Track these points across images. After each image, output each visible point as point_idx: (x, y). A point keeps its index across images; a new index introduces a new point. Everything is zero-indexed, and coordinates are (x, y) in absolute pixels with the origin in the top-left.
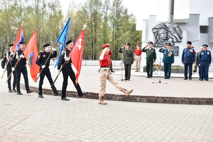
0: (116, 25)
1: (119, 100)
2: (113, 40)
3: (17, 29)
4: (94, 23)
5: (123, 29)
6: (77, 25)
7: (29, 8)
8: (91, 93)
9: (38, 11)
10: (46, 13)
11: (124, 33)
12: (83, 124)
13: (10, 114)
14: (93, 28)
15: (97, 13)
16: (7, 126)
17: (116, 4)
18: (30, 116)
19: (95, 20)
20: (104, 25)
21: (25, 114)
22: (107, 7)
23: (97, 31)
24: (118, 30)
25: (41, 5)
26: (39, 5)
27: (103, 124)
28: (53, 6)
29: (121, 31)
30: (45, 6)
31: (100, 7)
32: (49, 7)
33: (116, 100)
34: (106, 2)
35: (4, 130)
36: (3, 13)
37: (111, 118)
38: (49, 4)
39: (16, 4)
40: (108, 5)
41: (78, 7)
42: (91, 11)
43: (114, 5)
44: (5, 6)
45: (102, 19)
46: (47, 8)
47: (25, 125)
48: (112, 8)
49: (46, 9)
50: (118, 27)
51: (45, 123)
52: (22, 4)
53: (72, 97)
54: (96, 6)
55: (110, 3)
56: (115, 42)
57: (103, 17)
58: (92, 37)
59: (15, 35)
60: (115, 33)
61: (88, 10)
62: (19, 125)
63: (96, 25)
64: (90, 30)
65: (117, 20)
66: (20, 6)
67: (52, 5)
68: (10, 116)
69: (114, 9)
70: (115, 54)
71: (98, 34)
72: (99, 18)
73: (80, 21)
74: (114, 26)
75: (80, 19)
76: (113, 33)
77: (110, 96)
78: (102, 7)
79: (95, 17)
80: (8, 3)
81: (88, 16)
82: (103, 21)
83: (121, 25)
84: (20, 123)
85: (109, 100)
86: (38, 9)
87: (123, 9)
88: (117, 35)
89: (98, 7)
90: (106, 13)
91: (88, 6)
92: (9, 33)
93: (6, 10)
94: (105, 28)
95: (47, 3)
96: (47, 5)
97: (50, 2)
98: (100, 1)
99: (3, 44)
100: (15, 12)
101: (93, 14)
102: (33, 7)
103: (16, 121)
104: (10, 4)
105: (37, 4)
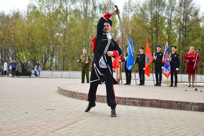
0: (183, 31)
1: (195, 110)
2: (179, 50)
3: (62, 36)
4: (155, 29)
5: (193, 35)
6: (134, 31)
7: (76, 11)
8: (157, 100)
9: (87, 14)
10: (96, 17)
11: (194, 40)
12: (150, 131)
13: (54, 118)
14: (154, 35)
15: (159, 16)
16: (49, 129)
17: (183, 4)
18: (79, 121)
19: (156, 24)
20: (167, 31)
21: (72, 119)
22: (172, 7)
23: (159, 38)
24: (185, 36)
25: (90, 7)
26: (88, 7)
27: (177, 132)
28: (105, 8)
29: (190, 38)
30: (95, 8)
31: (163, 9)
32: (101, 10)
33: (192, 110)
34: (170, 2)
35: (45, 133)
36: (46, 18)
37: (188, 127)
38: (100, 6)
39: (61, 7)
40: (173, 5)
41: (135, 9)
42: (151, 13)
43: (181, 5)
44: (49, 9)
45: (166, 24)
46: (98, 10)
47: (72, 129)
48: (178, 9)
49: (97, 12)
50: (185, 32)
51: (98, 128)
52: (68, 6)
53: (131, 105)
54: (157, 7)
55: (176, 3)
56: (181, 52)
57: (166, 21)
58: (153, 45)
59: (60, 42)
60: (181, 40)
61: (148, 13)
62: (65, 129)
63: (157, 30)
64: (150, 37)
65: (184, 24)
66: (66, 9)
67: (103, 7)
68: (52, 120)
69: (181, 10)
70: (182, 67)
71: (159, 41)
72: (162, 22)
73: (138, 26)
74: (181, 32)
75: (137, 24)
76: (179, 40)
77: (183, 105)
78: (166, 8)
79: (156, 21)
80: (52, 5)
81: (147, 20)
82: (166, 26)
83: (190, 30)
84: (65, 127)
85: (181, 109)
86: (87, 12)
87: (193, 10)
88: (184, 43)
89: (160, 8)
90: (171, 16)
91: (147, 7)
92: (53, 42)
93: (50, 13)
94: (169, 34)
95: (97, 4)
96: (98, 7)
97: (102, 3)
98: (163, 1)
99: (45, 55)
100: (59, 16)
101: (153, 17)
102: (81, 10)
103: (60, 125)
104: (54, 7)
105: (85, 5)
